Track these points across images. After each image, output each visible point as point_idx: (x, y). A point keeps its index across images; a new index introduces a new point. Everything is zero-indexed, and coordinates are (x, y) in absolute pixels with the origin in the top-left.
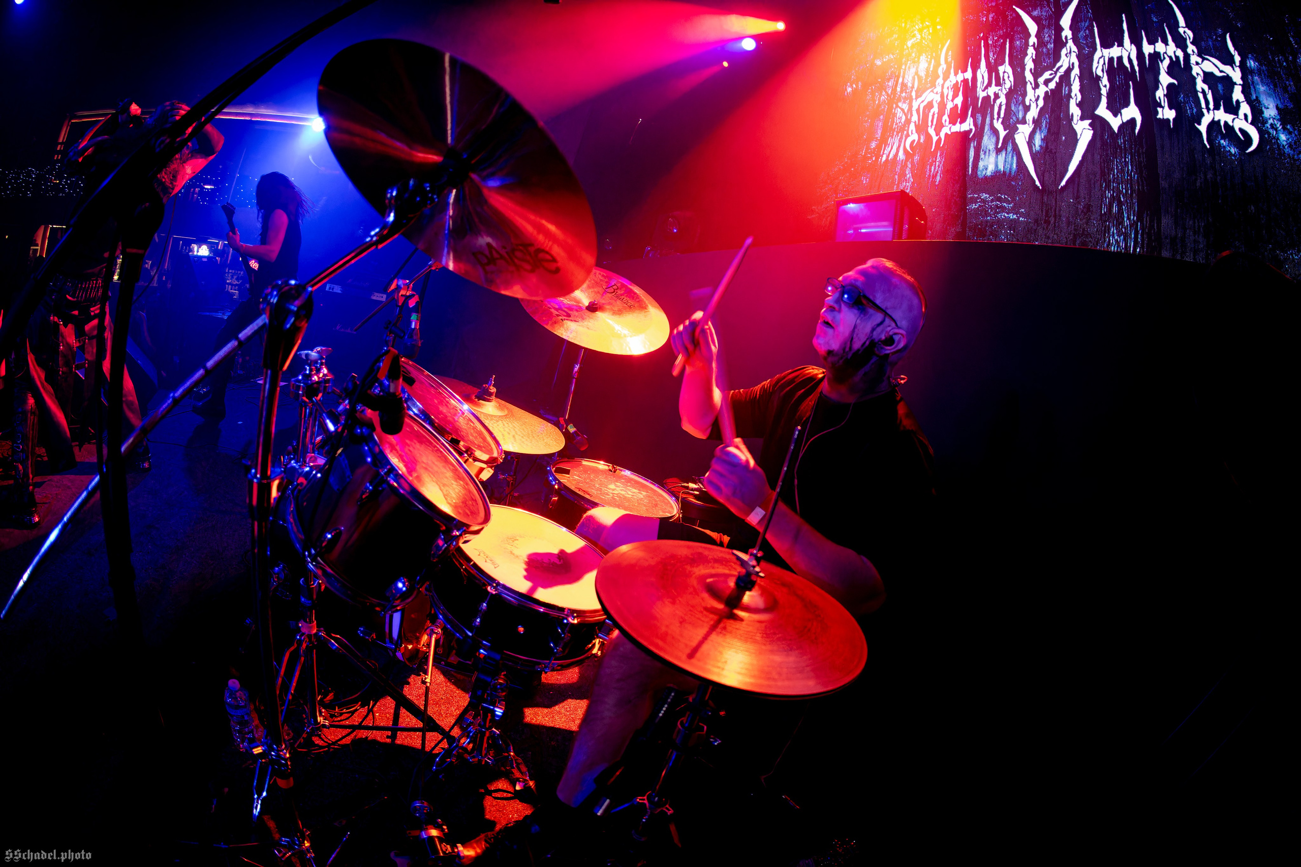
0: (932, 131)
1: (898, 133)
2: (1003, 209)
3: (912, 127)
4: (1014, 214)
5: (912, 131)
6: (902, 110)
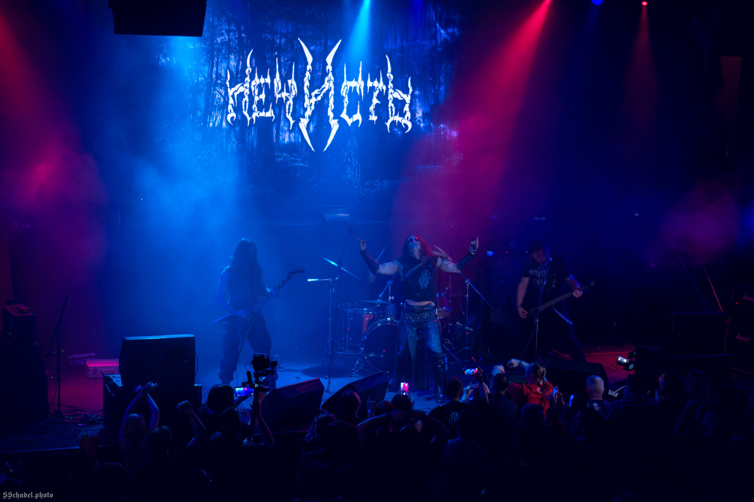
2: (296, 161)
4: (302, 164)
6: (220, 93)
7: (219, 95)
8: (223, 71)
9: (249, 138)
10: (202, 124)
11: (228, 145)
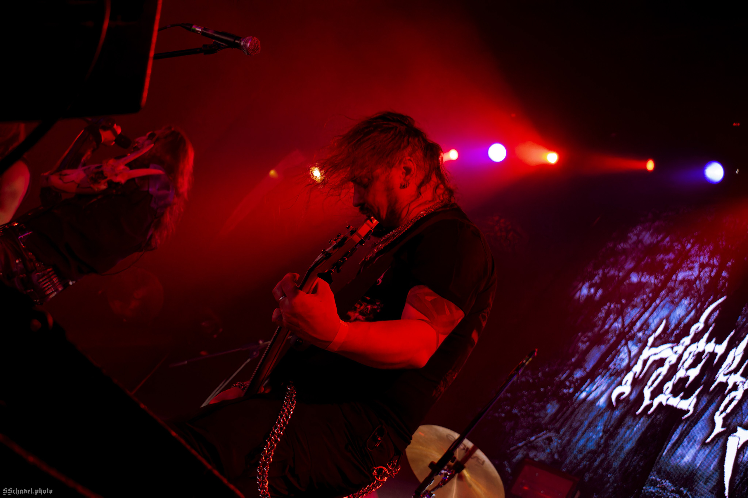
0: (647, 392)
1: (611, 375)
3: (629, 377)
5: (627, 381)
6: (630, 352)
7: (625, 353)
8: (656, 321)
9: (625, 432)
10: (571, 390)
11: (586, 436)
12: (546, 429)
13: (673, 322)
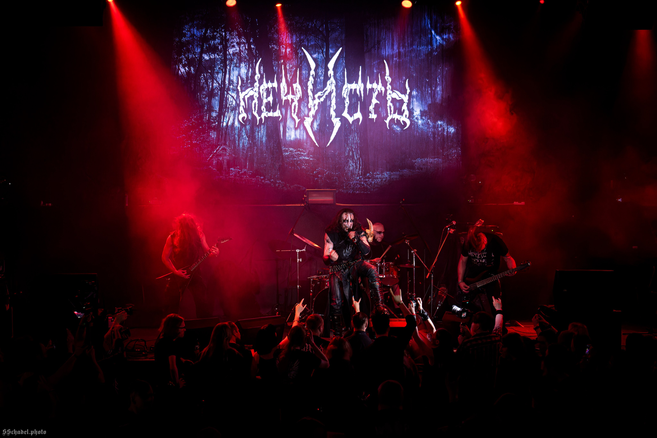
0: (255, 114)
1: (232, 111)
2: (302, 155)
4: (307, 157)
5: (242, 111)
7: (231, 98)
8: (235, 77)
9: (258, 134)
10: (217, 124)
11: (241, 142)
12: (219, 145)
13: (244, 77)
